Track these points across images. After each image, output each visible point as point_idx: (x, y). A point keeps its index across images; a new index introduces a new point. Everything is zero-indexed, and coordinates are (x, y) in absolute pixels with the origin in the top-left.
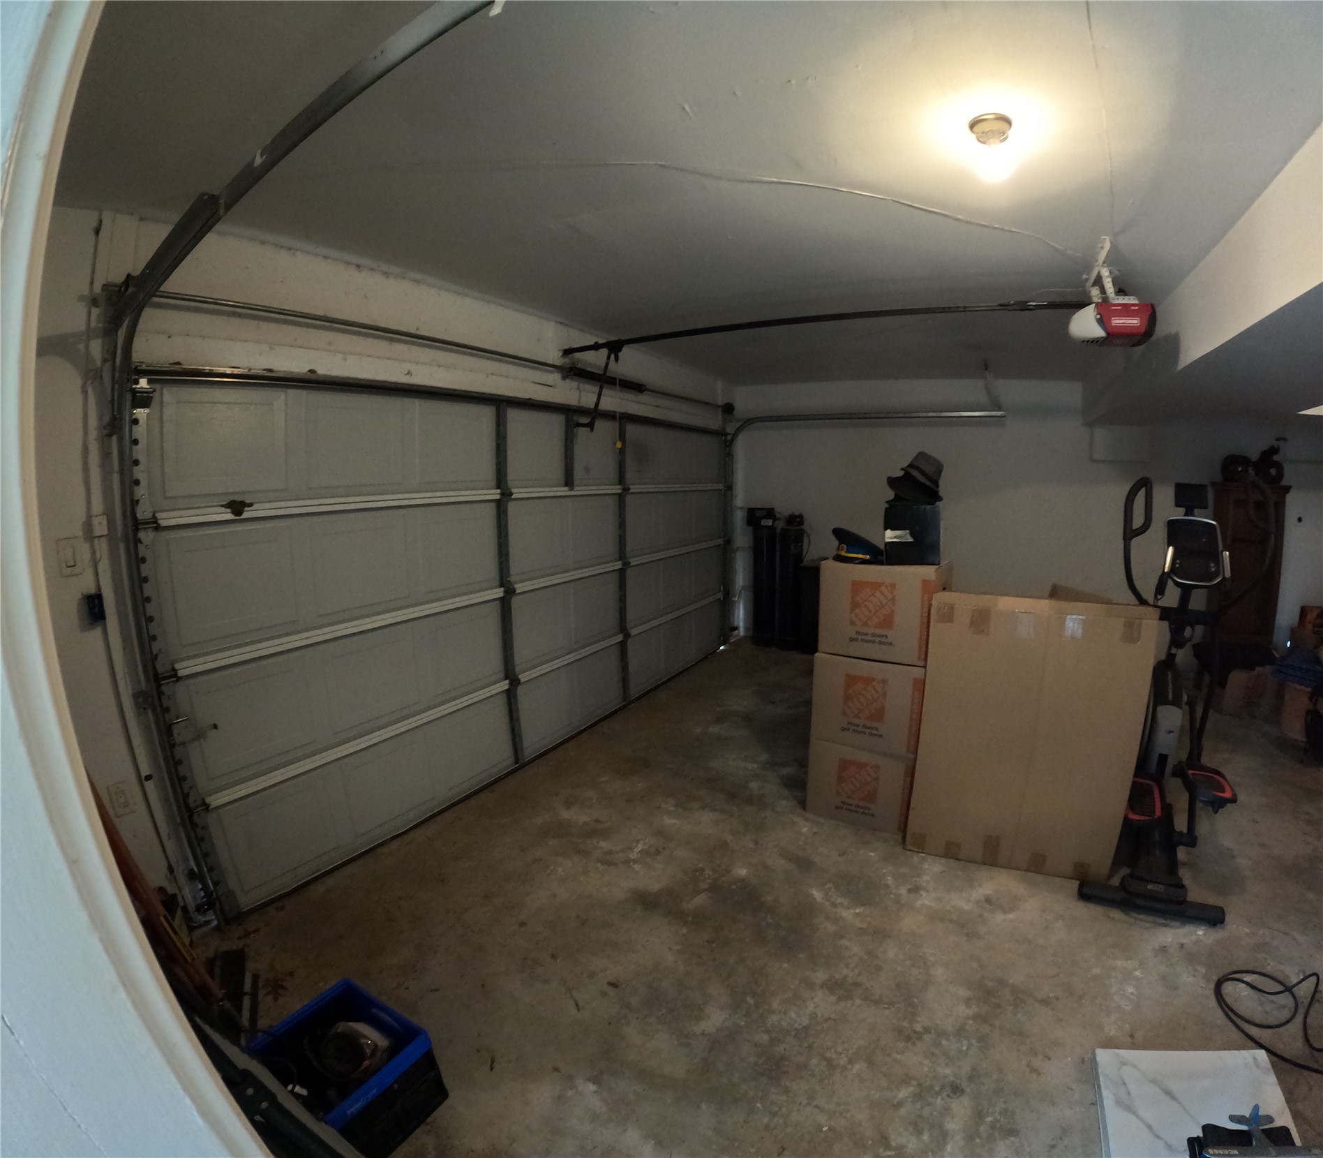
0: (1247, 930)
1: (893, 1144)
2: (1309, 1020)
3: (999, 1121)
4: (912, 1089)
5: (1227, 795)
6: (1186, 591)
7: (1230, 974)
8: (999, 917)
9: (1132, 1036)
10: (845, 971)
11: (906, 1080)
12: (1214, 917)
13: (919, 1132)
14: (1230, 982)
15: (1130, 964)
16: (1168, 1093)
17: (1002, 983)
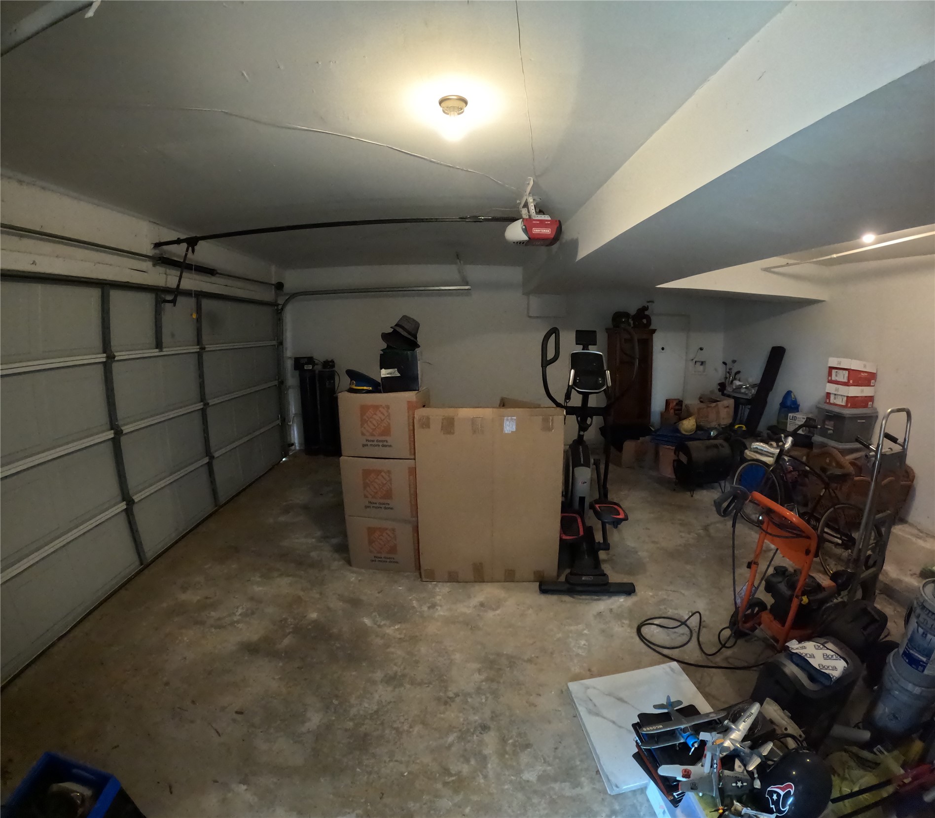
0: (651, 594)
1: (453, 772)
2: (700, 639)
3: (518, 741)
4: (455, 734)
5: (621, 516)
6: (585, 396)
7: (645, 621)
8: (490, 614)
9: (589, 670)
10: (395, 668)
11: (451, 729)
12: (628, 590)
13: (467, 761)
14: (646, 626)
15: (580, 627)
16: (620, 699)
17: (499, 655)
